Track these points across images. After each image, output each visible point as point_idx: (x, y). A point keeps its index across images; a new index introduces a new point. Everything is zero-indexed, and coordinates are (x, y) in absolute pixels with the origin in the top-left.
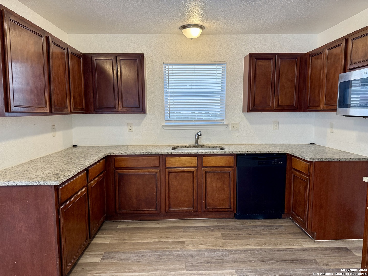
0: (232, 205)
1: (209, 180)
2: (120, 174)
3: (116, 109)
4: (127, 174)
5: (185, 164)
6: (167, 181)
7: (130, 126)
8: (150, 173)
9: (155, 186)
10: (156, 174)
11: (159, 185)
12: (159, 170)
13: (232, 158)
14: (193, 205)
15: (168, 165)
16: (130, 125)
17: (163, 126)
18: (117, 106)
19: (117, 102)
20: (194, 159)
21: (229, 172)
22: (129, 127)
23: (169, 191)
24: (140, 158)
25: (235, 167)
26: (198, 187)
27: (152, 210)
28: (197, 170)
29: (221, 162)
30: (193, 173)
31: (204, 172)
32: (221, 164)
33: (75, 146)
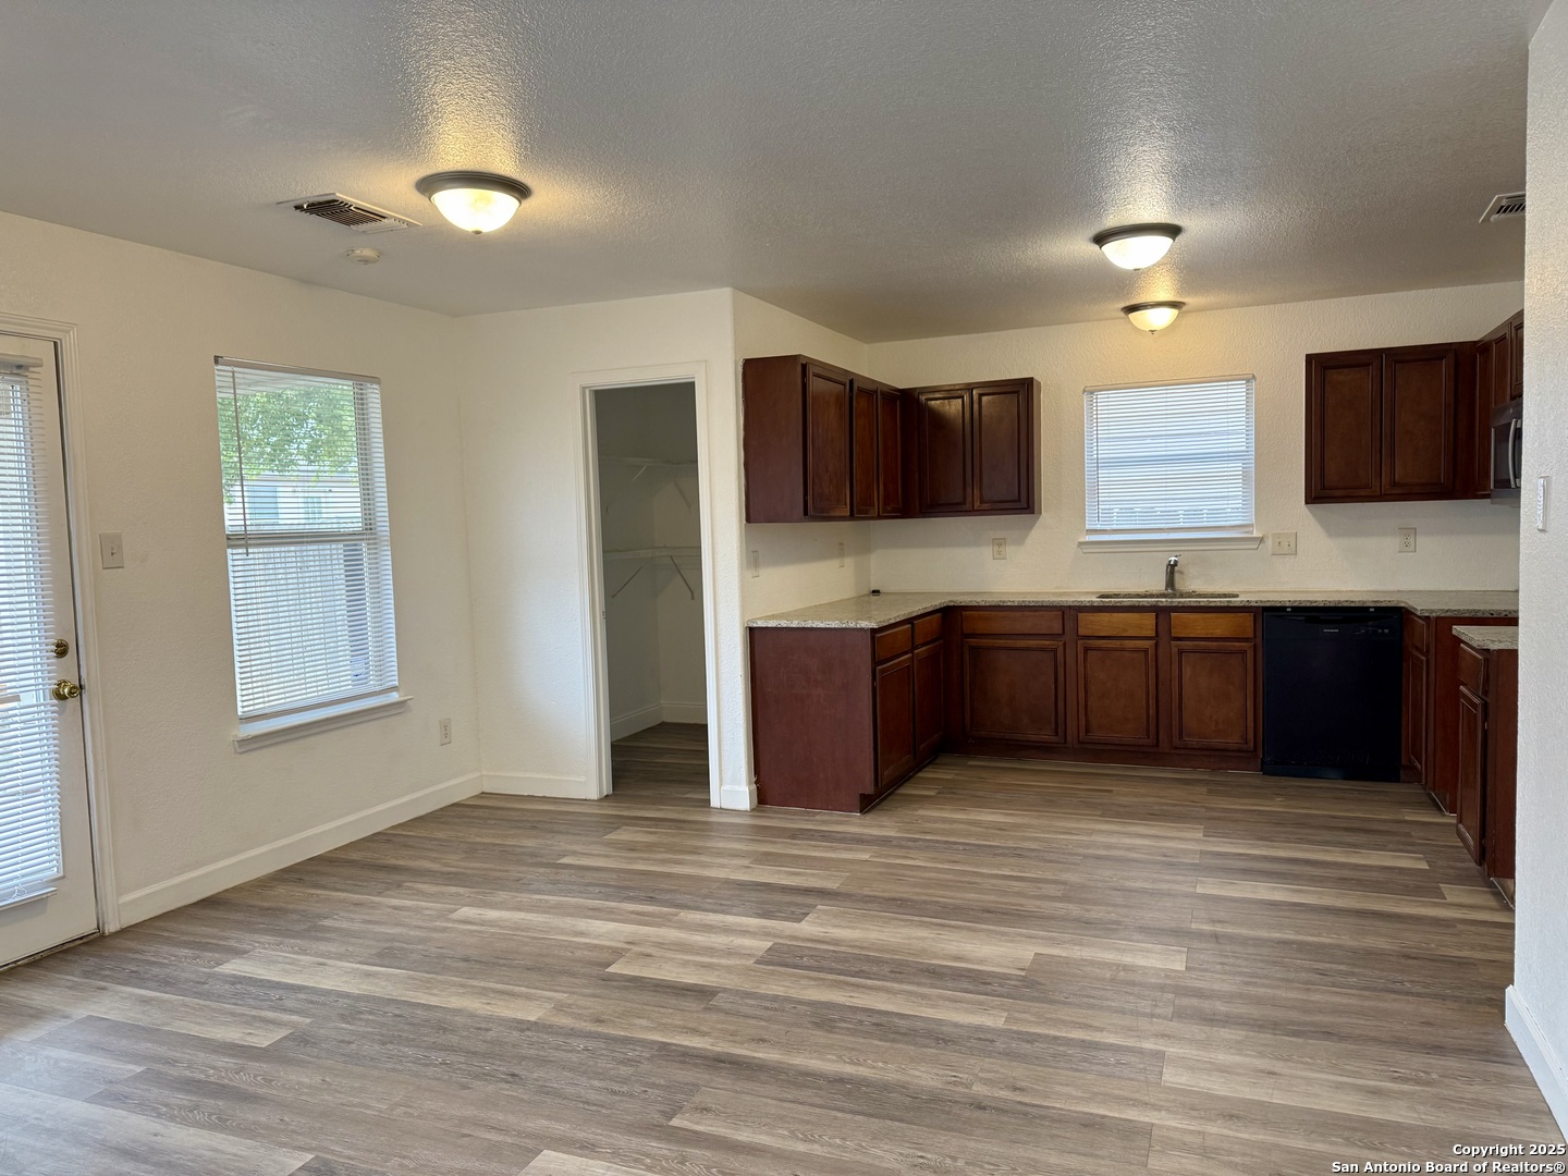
0: (1251, 735)
1: (1187, 671)
2: (973, 648)
3: (968, 505)
4: (988, 648)
5: (1125, 630)
6: (1081, 669)
7: (1000, 545)
8: (1042, 650)
9: (1052, 680)
10: (1055, 651)
11: (1061, 678)
12: (1061, 643)
13: (1248, 619)
14: (1148, 730)
15: (1082, 632)
16: (1000, 543)
17: (1081, 544)
18: (969, 499)
19: (969, 491)
20: (1150, 619)
21: (1243, 652)
22: (996, 548)
23: (1086, 692)
24: (1018, 614)
25: (1259, 640)
26: (1160, 686)
27: (1046, 736)
28: (1157, 645)
29: (1220, 626)
30: (1146, 651)
31: (1175, 650)
32: (1219, 632)
33: (876, 592)
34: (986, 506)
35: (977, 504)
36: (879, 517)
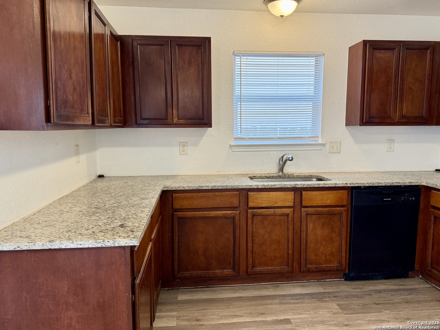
0: (344, 262)
1: (311, 226)
2: (179, 218)
4: (191, 218)
5: (276, 203)
6: (250, 228)
8: (225, 217)
9: (232, 236)
10: (234, 218)
11: (237, 235)
12: (238, 212)
13: (345, 193)
14: (288, 263)
15: (251, 204)
17: (231, 146)
18: (170, 117)
19: (170, 110)
20: (290, 196)
21: (340, 214)
22: (181, 148)
23: (252, 243)
24: (211, 194)
25: (349, 206)
26: (294, 235)
27: (228, 272)
28: (294, 211)
29: (329, 198)
30: (287, 215)
31: (304, 214)
32: (328, 202)
33: (101, 176)
34: (181, 121)
35: (175, 120)
36: (111, 126)
